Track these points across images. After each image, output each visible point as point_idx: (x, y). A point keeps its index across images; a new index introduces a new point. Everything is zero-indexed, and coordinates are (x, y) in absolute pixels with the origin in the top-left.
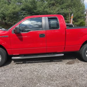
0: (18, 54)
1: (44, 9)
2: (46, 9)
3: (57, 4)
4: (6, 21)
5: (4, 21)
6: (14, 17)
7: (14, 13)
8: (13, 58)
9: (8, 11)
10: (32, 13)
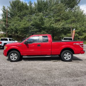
0: (26, 55)
1: (50, 25)
2: (52, 25)
3: (62, 19)
4: (18, 34)
5: (16, 34)
6: (25, 31)
7: (25, 28)
8: (23, 57)
9: (20, 26)
10: (40, 28)
